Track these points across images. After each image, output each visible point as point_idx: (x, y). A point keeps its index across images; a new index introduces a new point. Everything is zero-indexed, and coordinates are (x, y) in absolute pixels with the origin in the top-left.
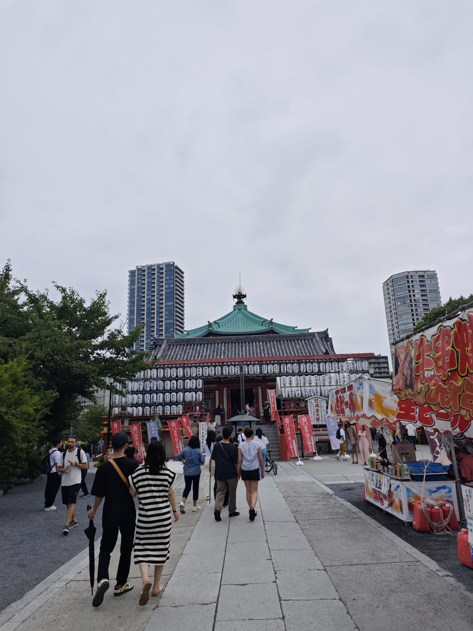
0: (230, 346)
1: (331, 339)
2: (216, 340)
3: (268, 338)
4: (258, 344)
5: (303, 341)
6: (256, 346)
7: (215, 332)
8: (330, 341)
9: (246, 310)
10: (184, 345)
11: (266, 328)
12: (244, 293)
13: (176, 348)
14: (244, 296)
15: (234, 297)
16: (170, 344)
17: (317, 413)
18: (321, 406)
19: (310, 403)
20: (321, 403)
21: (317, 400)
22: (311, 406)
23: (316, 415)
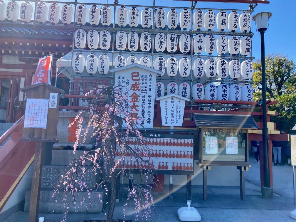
17: (134, 104)
18: (144, 89)
19: (121, 80)
20: (144, 82)
21: (136, 74)
22: (120, 87)
23: (131, 107)
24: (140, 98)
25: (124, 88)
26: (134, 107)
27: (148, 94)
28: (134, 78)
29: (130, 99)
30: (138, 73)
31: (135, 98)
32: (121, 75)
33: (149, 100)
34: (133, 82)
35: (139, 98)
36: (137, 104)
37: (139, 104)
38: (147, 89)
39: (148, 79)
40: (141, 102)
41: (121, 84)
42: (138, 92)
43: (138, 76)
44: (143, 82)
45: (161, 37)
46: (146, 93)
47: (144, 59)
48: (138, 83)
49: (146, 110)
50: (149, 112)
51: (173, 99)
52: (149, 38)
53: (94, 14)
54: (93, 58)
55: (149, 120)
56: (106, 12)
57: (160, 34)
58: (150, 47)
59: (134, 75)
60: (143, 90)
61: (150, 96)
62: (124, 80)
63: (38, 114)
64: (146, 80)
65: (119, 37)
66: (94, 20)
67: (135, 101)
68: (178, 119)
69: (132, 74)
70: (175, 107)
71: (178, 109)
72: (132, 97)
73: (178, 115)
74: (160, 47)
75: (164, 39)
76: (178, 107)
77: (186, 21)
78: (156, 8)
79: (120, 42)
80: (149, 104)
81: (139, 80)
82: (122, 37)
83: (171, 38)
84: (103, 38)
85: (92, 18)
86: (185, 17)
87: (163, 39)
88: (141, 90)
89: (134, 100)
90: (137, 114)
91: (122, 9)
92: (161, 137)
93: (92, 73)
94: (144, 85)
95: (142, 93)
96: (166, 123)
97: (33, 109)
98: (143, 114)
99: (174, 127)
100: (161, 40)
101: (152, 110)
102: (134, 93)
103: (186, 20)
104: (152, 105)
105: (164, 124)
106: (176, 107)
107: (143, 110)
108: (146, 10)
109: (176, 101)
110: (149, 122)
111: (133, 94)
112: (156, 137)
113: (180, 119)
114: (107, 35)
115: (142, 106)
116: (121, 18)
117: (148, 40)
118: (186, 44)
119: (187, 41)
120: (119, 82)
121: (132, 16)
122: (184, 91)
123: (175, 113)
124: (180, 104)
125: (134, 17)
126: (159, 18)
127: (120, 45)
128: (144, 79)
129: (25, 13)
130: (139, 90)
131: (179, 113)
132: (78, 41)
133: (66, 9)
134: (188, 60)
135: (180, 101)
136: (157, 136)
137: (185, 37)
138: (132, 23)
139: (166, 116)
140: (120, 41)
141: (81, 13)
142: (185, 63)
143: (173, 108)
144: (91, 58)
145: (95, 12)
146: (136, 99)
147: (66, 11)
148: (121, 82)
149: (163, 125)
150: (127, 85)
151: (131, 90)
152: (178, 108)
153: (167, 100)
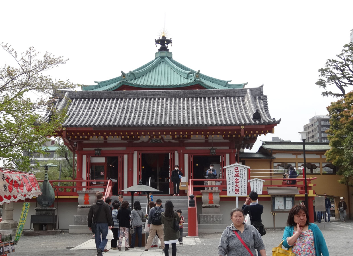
0: (144, 102)
1: (266, 97)
2: (127, 95)
3: (191, 93)
4: (177, 100)
5: (232, 98)
6: (175, 103)
7: (130, 85)
8: (264, 99)
9: (170, 58)
10: (89, 100)
11: (192, 81)
12: (168, 38)
13: (79, 102)
14: (169, 42)
15: (157, 42)
16: (73, 97)
17: (237, 184)
18: (241, 176)
19: (229, 172)
20: (241, 172)
21: (237, 168)
22: (229, 175)
23: (235, 185)
25: (231, 176)
26: (237, 185)
27: (243, 179)
28: (236, 170)
29: (234, 182)
30: (238, 168)
31: (237, 181)
32: (229, 169)
34: (236, 173)
35: (239, 181)
37: (239, 184)
38: (243, 176)
39: (243, 170)
40: (240, 183)
41: (229, 174)
42: (238, 178)
43: (238, 169)
46: (243, 178)
48: (238, 173)
49: (243, 187)
51: (256, 181)
59: (236, 169)
61: (245, 180)
62: (231, 172)
69: (235, 168)
70: (258, 185)
81: (239, 171)
90: (239, 189)
94: (241, 174)
95: (241, 178)
98: (242, 189)
101: (246, 187)
104: (246, 184)
109: (258, 182)
110: (245, 193)
111: (236, 179)
113: (260, 191)
115: (241, 185)
123: (258, 188)
124: (260, 183)
128: (241, 170)
130: (239, 177)
131: (260, 188)
148: (229, 173)
150: (233, 174)
151: (234, 177)
152: (260, 185)
153: (254, 181)
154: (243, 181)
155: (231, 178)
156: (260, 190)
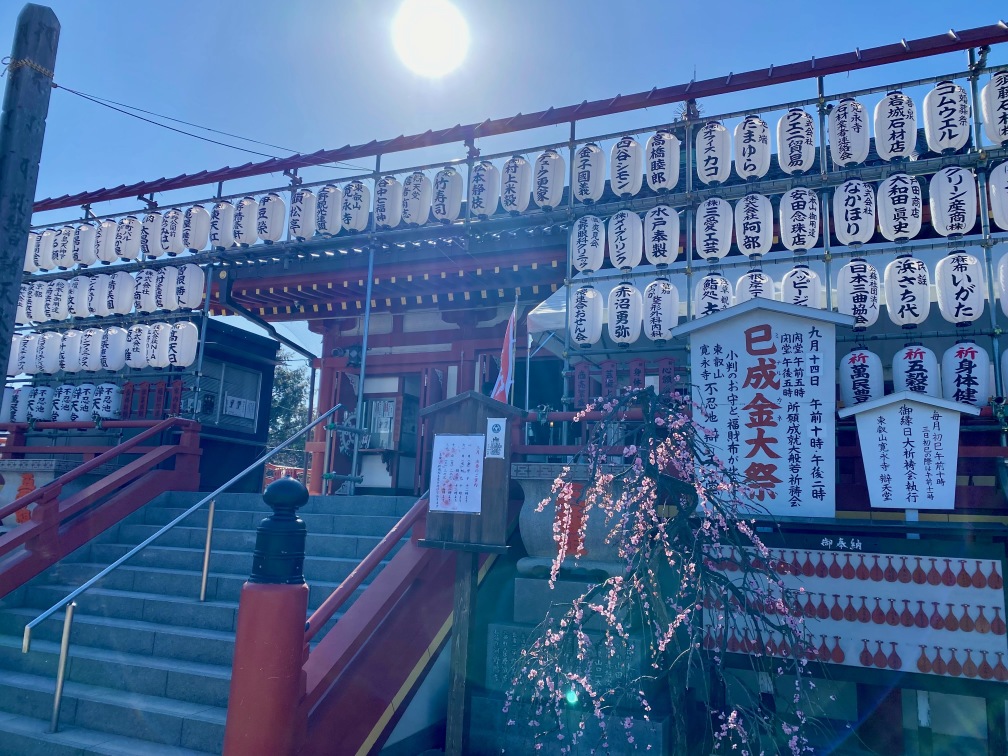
18: (793, 380)
19: (711, 357)
20: (791, 356)
21: (761, 333)
22: (711, 379)
23: (749, 442)
24: (781, 414)
25: (723, 384)
26: (760, 442)
27: (808, 397)
28: (756, 346)
29: (744, 418)
30: (767, 329)
31: (762, 412)
32: (710, 339)
33: (815, 418)
34: (754, 361)
35: (776, 413)
36: (769, 432)
37: (779, 432)
38: (806, 380)
39: (806, 344)
40: (785, 424)
41: (712, 369)
42: (769, 393)
43: (767, 337)
44: (787, 356)
45: (855, 195)
46: (801, 393)
47: (795, 279)
48: (771, 360)
49: (806, 452)
50: (817, 459)
51: (906, 410)
52: (808, 206)
53: (624, 163)
54: (627, 297)
55: (818, 489)
56: (660, 149)
57: (847, 186)
58: (817, 234)
59: (755, 335)
60: (788, 383)
61: (816, 405)
62: (720, 356)
63: (461, 474)
64: (798, 349)
65: (705, 220)
66: (624, 182)
67: (762, 423)
68: (934, 481)
69: (748, 333)
70: (917, 437)
71: (932, 447)
72: (752, 410)
73: (933, 466)
74: (853, 229)
75: (864, 199)
76: (931, 438)
77: (951, 123)
78: (828, 103)
79: (710, 235)
80: (816, 430)
81: (773, 350)
82: (716, 218)
83: (894, 191)
84: (655, 230)
85: (620, 177)
86: (942, 108)
87: (860, 199)
88: (782, 383)
89: (760, 418)
90: (773, 468)
91: (710, 132)
92: (865, 549)
93: (626, 340)
94: (793, 367)
95: (787, 393)
96: (887, 497)
97: (449, 463)
98: (795, 468)
99: (921, 511)
100: (853, 205)
101: (829, 451)
102: (759, 396)
103: (947, 122)
104: (828, 432)
105: (876, 499)
106: (923, 438)
107: (794, 453)
108: (792, 118)
109: (921, 418)
110: (819, 494)
111: (755, 401)
112: (844, 549)
113: (941, 482)
114: (665, 218)
115: (791, 438)
116: (710, 158)
117: (807, 211)
118: (956, 205)
119: (958, 193)
120: (705, 363)
121: (746, 146)
122: (964, 374)
123: (919, 458)
124: (937, 425)
125: (750, 147)
126: (843, 133)
127: (708, 244)
128: (792, 345)
129: (443, 198)
130: (776, 386)
131: (935, 460)
132: (582, 251)
133: (546, 167)
134: (971, 261)
135: (936, 417)
136: (848, 544)
137: (950, 180)
138: (745, 168)
139: (885, 473)
140: (711, 231)
141: (587, 168)
142: (957, 274)
143: (908, 442)
144: (622, 297)
145: (626, 156)
146: (765, 417)
147: (546, 171)
148: (712, 363)
149: (874, 504)
150: (732, 370)
151: (745, 386)
152: (933, 442)
153: (884, 414)
154: (805, 411)
155: (722, 394)
156: (934, 478)
